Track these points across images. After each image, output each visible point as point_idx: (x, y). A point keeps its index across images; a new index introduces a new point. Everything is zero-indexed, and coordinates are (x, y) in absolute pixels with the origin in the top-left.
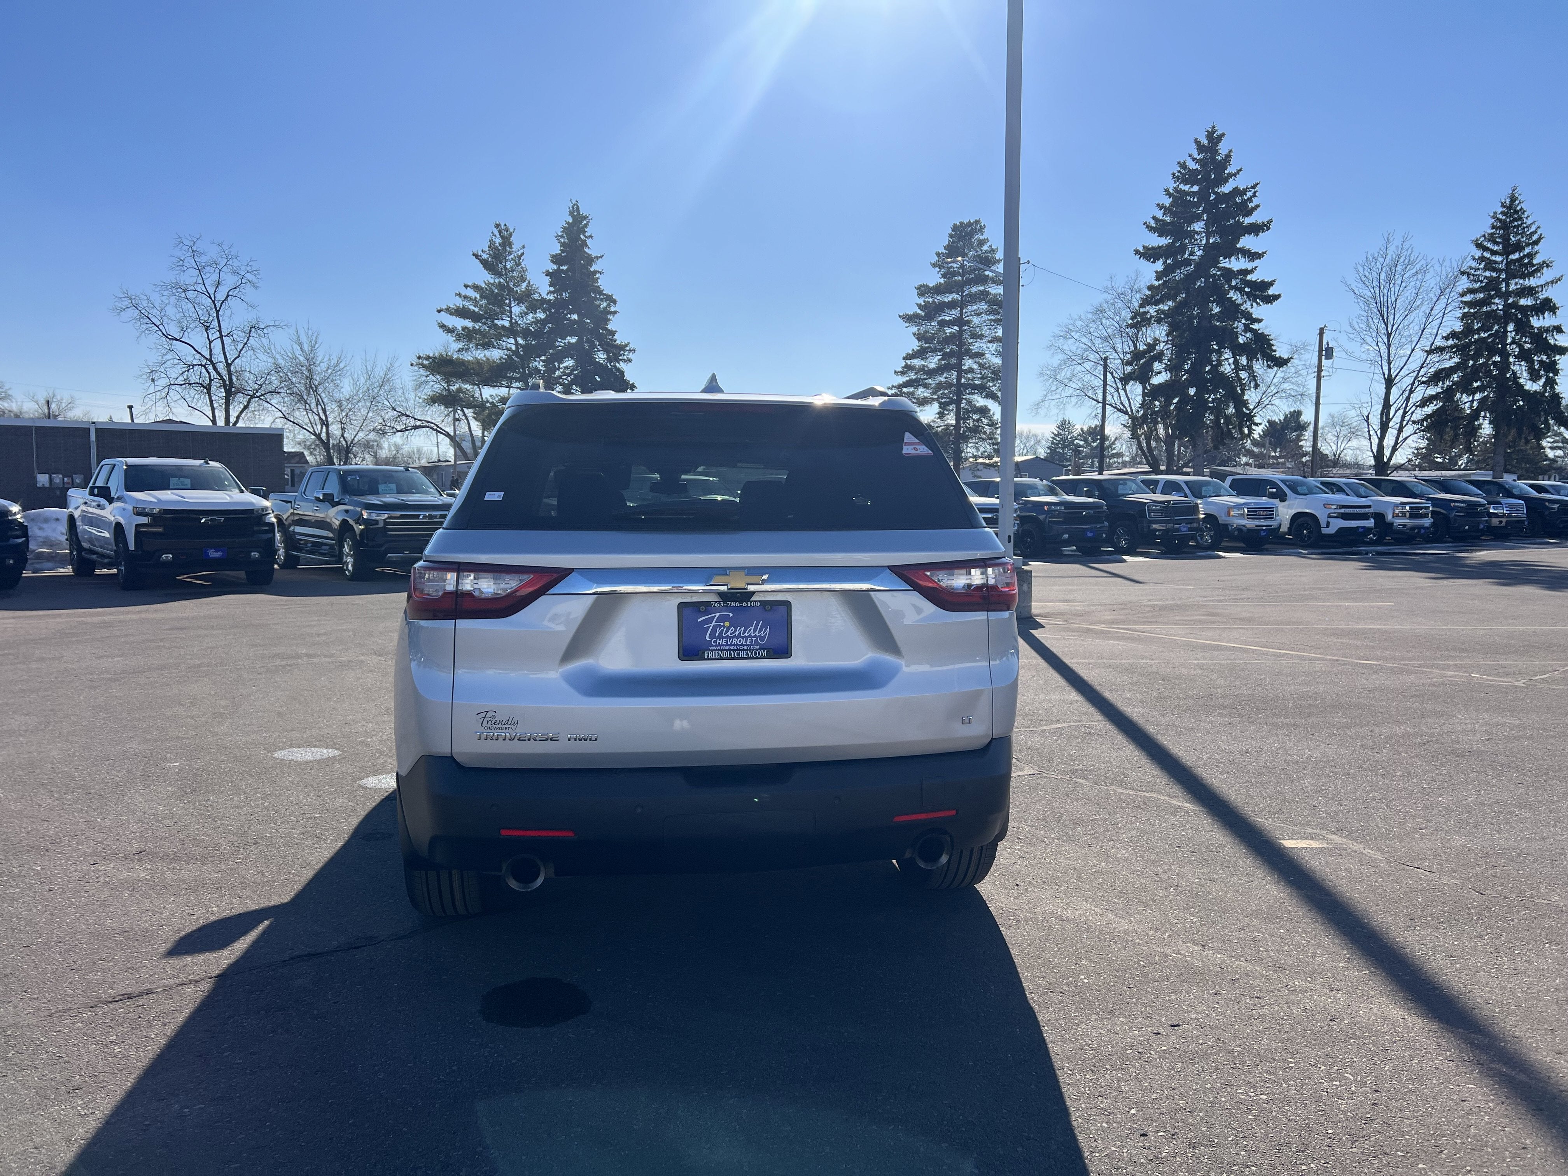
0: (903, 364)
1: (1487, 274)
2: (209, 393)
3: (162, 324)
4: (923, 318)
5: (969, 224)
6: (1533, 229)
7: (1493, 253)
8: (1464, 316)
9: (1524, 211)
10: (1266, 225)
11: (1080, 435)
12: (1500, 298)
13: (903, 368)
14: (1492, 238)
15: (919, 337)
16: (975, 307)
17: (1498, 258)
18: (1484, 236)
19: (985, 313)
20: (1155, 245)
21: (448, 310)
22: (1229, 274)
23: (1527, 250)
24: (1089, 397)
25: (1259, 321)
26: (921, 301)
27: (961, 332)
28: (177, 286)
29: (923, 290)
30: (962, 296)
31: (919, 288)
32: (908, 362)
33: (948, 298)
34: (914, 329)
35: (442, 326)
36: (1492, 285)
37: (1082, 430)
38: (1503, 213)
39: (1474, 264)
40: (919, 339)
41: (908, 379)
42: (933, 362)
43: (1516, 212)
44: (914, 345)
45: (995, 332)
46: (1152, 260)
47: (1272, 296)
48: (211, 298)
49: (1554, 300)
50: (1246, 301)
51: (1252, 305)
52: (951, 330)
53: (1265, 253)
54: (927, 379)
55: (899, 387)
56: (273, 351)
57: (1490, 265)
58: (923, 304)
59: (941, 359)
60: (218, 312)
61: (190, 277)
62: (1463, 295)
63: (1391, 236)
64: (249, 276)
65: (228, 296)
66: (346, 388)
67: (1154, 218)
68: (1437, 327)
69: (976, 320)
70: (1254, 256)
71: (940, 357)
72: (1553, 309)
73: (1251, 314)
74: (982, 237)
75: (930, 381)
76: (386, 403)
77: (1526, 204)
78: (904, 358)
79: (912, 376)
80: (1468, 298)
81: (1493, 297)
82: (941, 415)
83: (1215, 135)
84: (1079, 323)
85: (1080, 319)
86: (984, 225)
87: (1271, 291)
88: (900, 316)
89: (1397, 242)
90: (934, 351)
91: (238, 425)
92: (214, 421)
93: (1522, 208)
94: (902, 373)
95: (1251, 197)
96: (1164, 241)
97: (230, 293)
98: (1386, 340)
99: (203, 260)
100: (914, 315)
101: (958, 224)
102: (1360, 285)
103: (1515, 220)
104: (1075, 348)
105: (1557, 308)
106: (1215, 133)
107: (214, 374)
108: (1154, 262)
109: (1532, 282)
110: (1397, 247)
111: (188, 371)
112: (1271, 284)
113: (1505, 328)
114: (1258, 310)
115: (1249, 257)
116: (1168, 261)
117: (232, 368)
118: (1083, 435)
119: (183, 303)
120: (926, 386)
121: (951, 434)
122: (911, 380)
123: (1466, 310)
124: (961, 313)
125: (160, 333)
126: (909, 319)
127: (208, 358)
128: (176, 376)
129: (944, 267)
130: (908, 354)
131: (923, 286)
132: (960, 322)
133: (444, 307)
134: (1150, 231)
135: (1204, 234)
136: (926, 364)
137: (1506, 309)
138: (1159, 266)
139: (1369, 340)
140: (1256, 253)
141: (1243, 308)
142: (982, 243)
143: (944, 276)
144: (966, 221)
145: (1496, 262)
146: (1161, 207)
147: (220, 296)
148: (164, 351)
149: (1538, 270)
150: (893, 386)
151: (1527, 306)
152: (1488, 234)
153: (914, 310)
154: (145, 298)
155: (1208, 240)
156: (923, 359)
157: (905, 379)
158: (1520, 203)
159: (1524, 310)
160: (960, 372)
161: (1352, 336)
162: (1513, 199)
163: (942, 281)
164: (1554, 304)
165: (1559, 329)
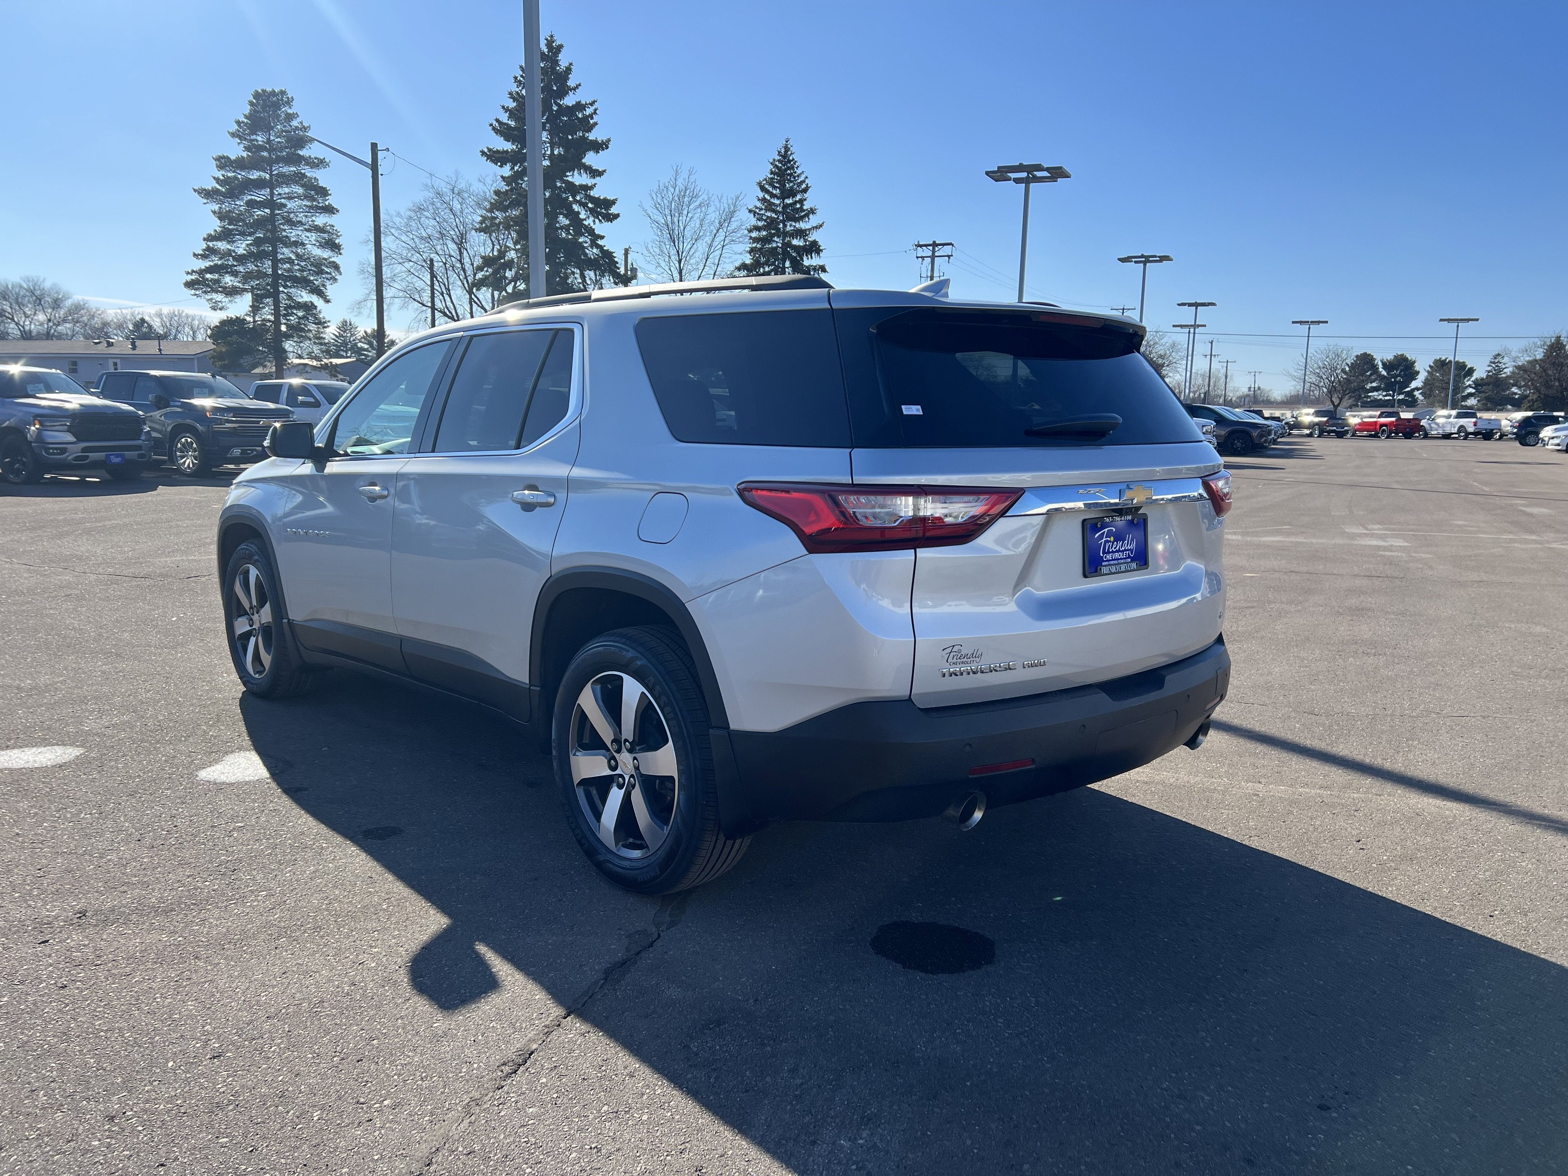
0: (204, 246)
1: (769, 214)
4: (224, 195)
5: (273, 93)
6: (802, 178)
7: (773, 196)
8: (752, 251)
9: (796, 162)
10: (604, 144)
11: (364, 337)
12: (779, 237)
13: (204, 250)
14: (771, 182)
15: (221, 216)
16: (287, 190)
17: (777, 202)
18: (766, 179)
19: (299, 197)
20: (500, 148)
22: (573, 189)
23: (798, 197)
24: (414, 299)
25: (602, 237)
26: (219, 174)
27: (273, 215)
29: (223, 162)
30: (271, 175)
31: (218, 159)
32: (211, 244)
33: (255, 175)
34: (216, 207)
36: (771, 224)
37: (366, 332)
38: (779, 161)
39: (759, 204)
40: (221, 218)
41: (212, 264)
42: (241, 247)
43: (789, 161)
44: (215, 225)
45: (313, 221)
46: (499, 164)
47: (611, 214)
49: (820, 243)
50: (588, 218)
51: (594, 221)
52: (260, 213)
53: (604, 171)
54: (236, 266)
55: (201, 272)
57: (770, 207)
58: (222, 178)
59: (251, 244)
62: (750, 231)
63: (679, 168)
67: (497, 120)
68: (718, 257)
69: (290, 205)
70: (595, 173)
71: (249, 242)
72: (818, 251)
73: (594, 230)
74: (290, 111)
75: (241, 269)
77: (797, 155)
78: (204, 239)
79: (216, 261)
80: (754, 234)
81: (773, 235)
82: (255, 309)
83: (554, 44)
84: (397, 220)
85: (399, 215)
86: (292, 98)
87: (613, 210)
88: (195, 190)
89: (684, 174)
90: (243, 234)
93: (793, 159)
94: (204, 257)
95: (592, 114)
96: (508, 146)
98: (677, 265)
100: (213, 190)
101: (260, 91)
102: (655, 211)
103: (788, 168)
104: (395, 246)
105: (821, 250)
106: (553, 42)
108: (501, 166)
109: (802, 225)
110: (684, 179)
112: (613, 202)
113: (784, 264)
114: (600, 227)
115: (590, 173)
116: (516, 168)
118: (366, 337)
120: (235, 274)
121: (268, 331)
122: (216, 265)
123: (754, 245)
124: (272, 194)
126: (208, 194)
129: (245, 139)
130: (210, 235)
131: (223, 157)
132: (270, 203)
134: (496, 133)
135: (548, 145)
136: (232, 248)
137: (784, 247)
138: (507, 171)
139: (663, 264)
140: (597, 170)
141: (586, 223)
142: (290, 117)
143: (247, 149)
144: (269, 89)
145: (774, 204)
146: (506, 109)
149: (807, 215)
150: (193, 271)
151: (800, 246)
152: (769, 178)
153: (211, 185)
155: (552, 151)
156: (229, 242)
157: (208, 263)
158: (791, 154)
159: (796, 248)
160: (275, 263)
161: (648, 259)
162: (787, 149)
163: (245, 154)
164: (819, 246)
165: (823, 269)
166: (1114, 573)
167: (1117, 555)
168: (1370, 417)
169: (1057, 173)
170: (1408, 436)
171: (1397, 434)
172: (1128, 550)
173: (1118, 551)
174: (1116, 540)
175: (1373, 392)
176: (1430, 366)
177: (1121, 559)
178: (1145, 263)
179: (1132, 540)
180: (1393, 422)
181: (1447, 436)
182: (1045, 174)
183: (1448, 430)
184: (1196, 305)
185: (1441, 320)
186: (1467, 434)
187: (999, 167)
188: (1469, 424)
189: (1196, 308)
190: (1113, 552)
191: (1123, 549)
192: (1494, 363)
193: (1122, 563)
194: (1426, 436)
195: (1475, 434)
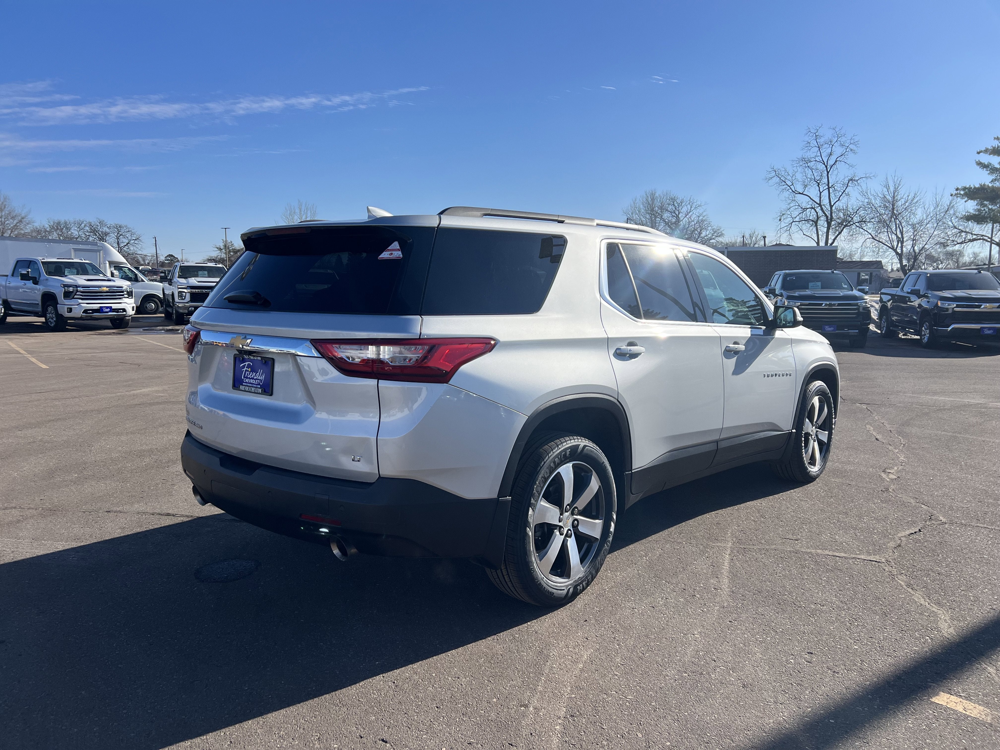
2: (816, 226)
3: (793, 184)
21: (986, 151)
28: (803, 159)
35: (980, 164)
48: (824, 164)
56: (869, 194)
60: (828, 173)
61: (813, 153)
64: (851, 146)
65: (836, 161)
66: (919, 214)
76: (950, 223)
91: (833, 245)
92: (818, 243)
97: (837, 160)
99: (821, 141)
107: (820, 213)
111: (803, 212)
117: (833, 208)
119: (806, 169)
125: (790, 191)
127: (819, 202)
128: (795, 216)
133: (983, 149)
147: (831, 162)
148: (789, 201)
154: (784, 169)
166: (247, 391)
167: (252, 381)
172: (259, 379)
173: (253, 379)
174: (252, 371)
177: (254, 384)
179: (262, 374)
190: (249, 378)
191: (256, 378)
193: (253, 387)
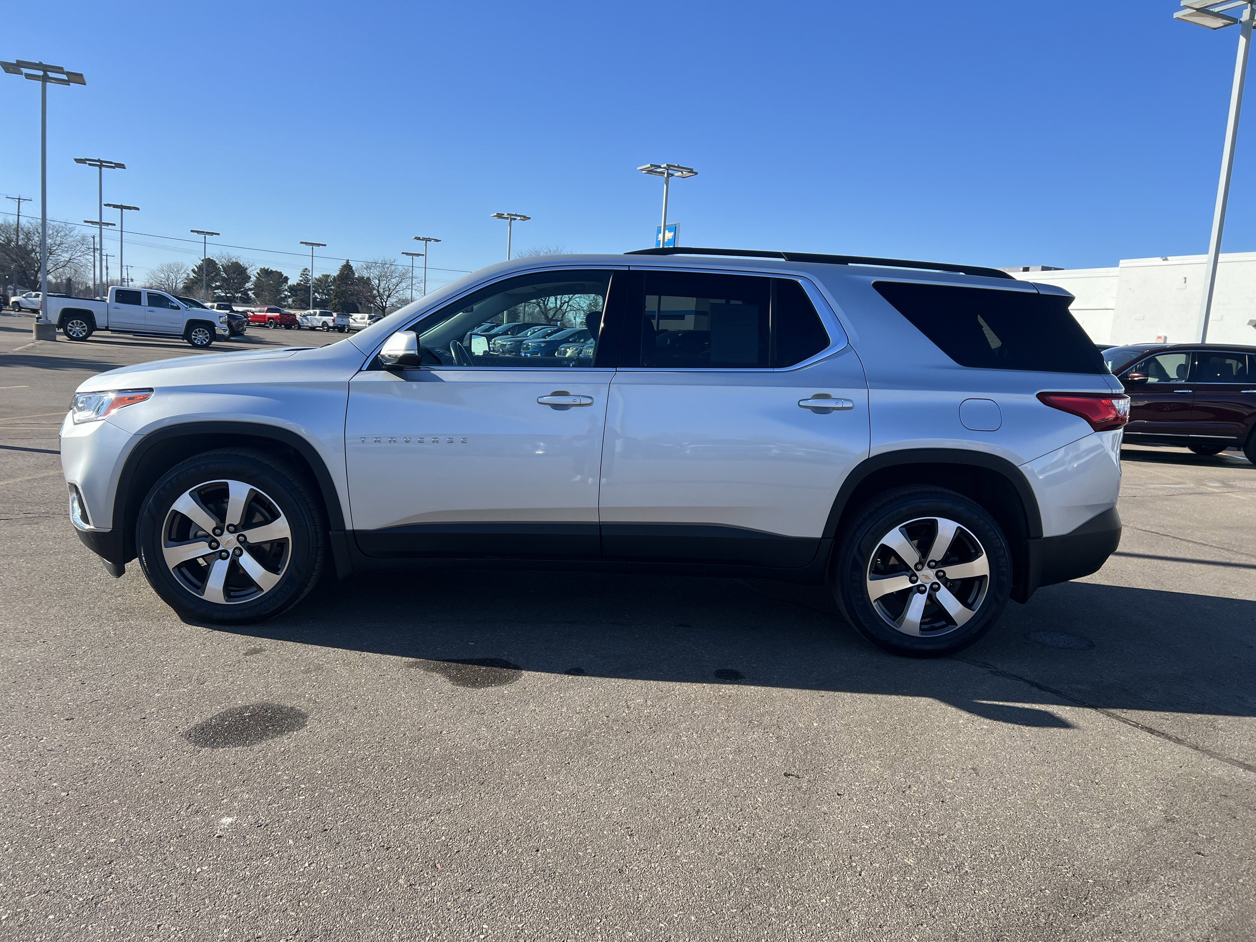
168: (260, 312)
169: (76, 78)
170: (288, 327)
171: (280, 325)
175: (218, 289)
176: (258, 273)
178: (100, 167)
180: (278, 316)
181: (313, 329)
182: (64, 77)
183: (315, 324)
184: (122, 207)
185: (301, 243)
186: (329, 328)
187: (17, 61)
188: (329, 320)
189: (122, 210)
192: (304, 275)
194: (300, 328)
195: (334, 328)
